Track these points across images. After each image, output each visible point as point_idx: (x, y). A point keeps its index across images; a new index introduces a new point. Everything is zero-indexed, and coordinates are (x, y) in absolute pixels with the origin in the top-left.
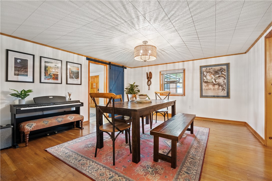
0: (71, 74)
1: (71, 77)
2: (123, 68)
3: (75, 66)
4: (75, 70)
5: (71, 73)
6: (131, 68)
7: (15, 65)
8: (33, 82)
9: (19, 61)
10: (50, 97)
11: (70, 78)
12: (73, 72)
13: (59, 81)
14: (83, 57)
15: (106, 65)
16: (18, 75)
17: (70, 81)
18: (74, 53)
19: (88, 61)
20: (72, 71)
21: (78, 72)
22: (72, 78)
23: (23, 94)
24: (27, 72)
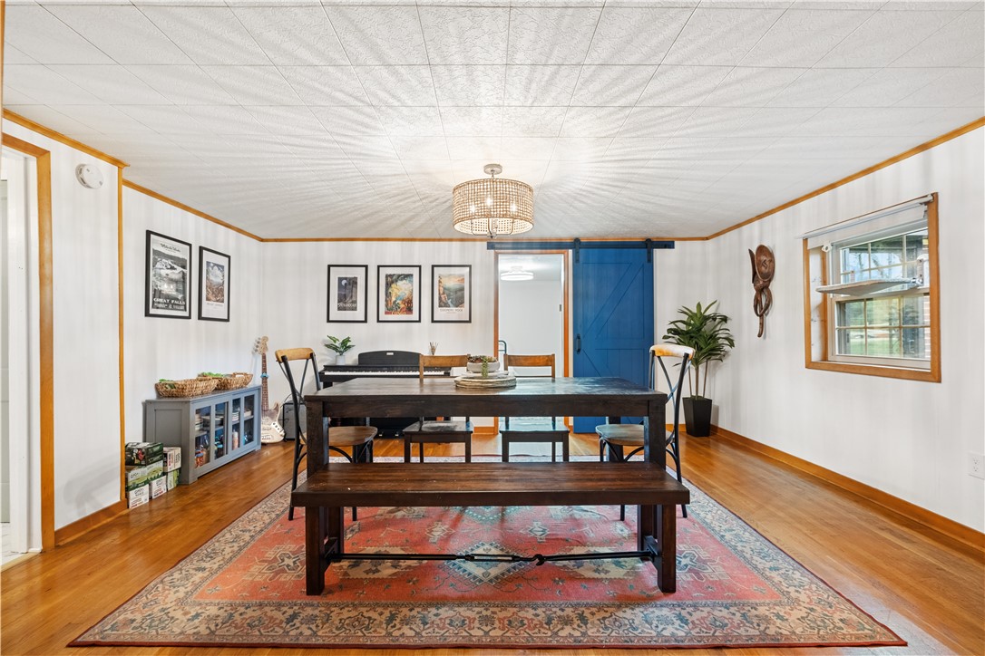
0: (442, 296)
1: (443, 304)
2: (646, 250)
3: (452, 273)
4: (451, 284)
5: (444, 293)
6: (707, 239)
7: (339, 290)
8: (365, 321)
9: (344, 282)
10: (388, 354)
11: (440, 306)
12: (449, 289)
13: (415, 316)
14: (478, 243)
15: (563, 251)
16: (345, 309)
17: (440, 314)
18: (451, 240)
19: (492, 251)
20: (444, 289)
21: (462, 289)
22: (446, 305)
23: (346, 346)
24: (355, 302)
